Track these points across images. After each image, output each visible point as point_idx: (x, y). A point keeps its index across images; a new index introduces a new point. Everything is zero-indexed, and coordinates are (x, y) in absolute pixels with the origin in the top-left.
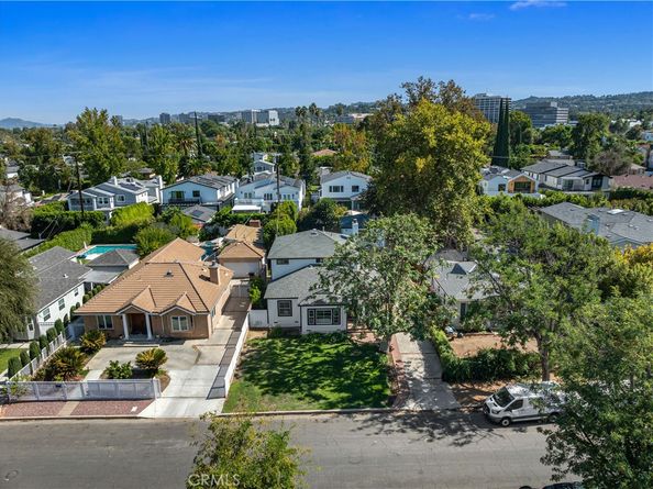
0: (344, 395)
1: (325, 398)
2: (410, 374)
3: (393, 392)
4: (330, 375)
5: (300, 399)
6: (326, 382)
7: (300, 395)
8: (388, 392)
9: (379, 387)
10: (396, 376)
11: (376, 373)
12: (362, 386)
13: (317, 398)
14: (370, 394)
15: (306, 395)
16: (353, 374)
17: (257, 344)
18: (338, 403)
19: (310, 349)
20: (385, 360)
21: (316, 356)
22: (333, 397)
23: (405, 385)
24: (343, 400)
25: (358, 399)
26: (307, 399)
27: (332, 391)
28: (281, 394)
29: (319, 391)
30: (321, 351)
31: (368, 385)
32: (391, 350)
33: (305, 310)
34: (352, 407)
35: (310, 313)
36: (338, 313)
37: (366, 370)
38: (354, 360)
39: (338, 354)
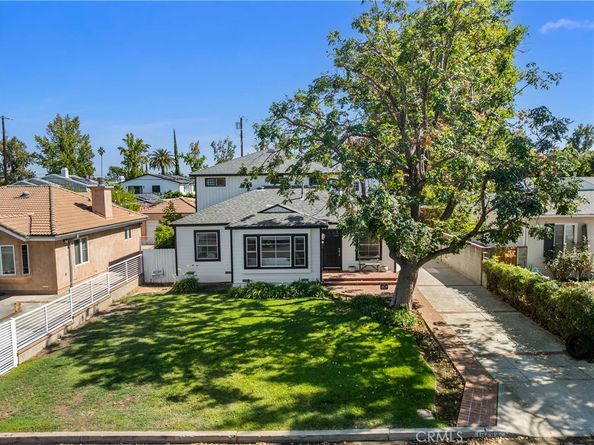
0: (306, 389)
1: (245, 398)
2: (478, 345)
3: (446, 383)
4: (276, 346)
5: (174, 399)
6: (259, 361)
7: (180, 388)
8: (432, 384)
9: (406, 371)
10: (442, 348)
11: (392, 342)
12: (357, 369)
13: (225, 397)
14: (383, 389)
15: (196, 390)
16: (333, 345)
17: (140, 301)
18: (285, 410)
19: (241, 306)
20: (407, 319)
21: (251, 315)
22: (273, 395)
23: (474, 368)
24: (301, 403)
25: (347, 400)
26: (194, 399)
27: (272, 379)
28: (130, 387)
29: (235, 380)
30: (264, 309)
31: (373, 366)
32: (414, 307)
33: (239, 235)
34: (327, 425)
35: (250, 244)
36: (301, 243)
37: (364, 337)
38: (334, 322)
39: (299, 313)
